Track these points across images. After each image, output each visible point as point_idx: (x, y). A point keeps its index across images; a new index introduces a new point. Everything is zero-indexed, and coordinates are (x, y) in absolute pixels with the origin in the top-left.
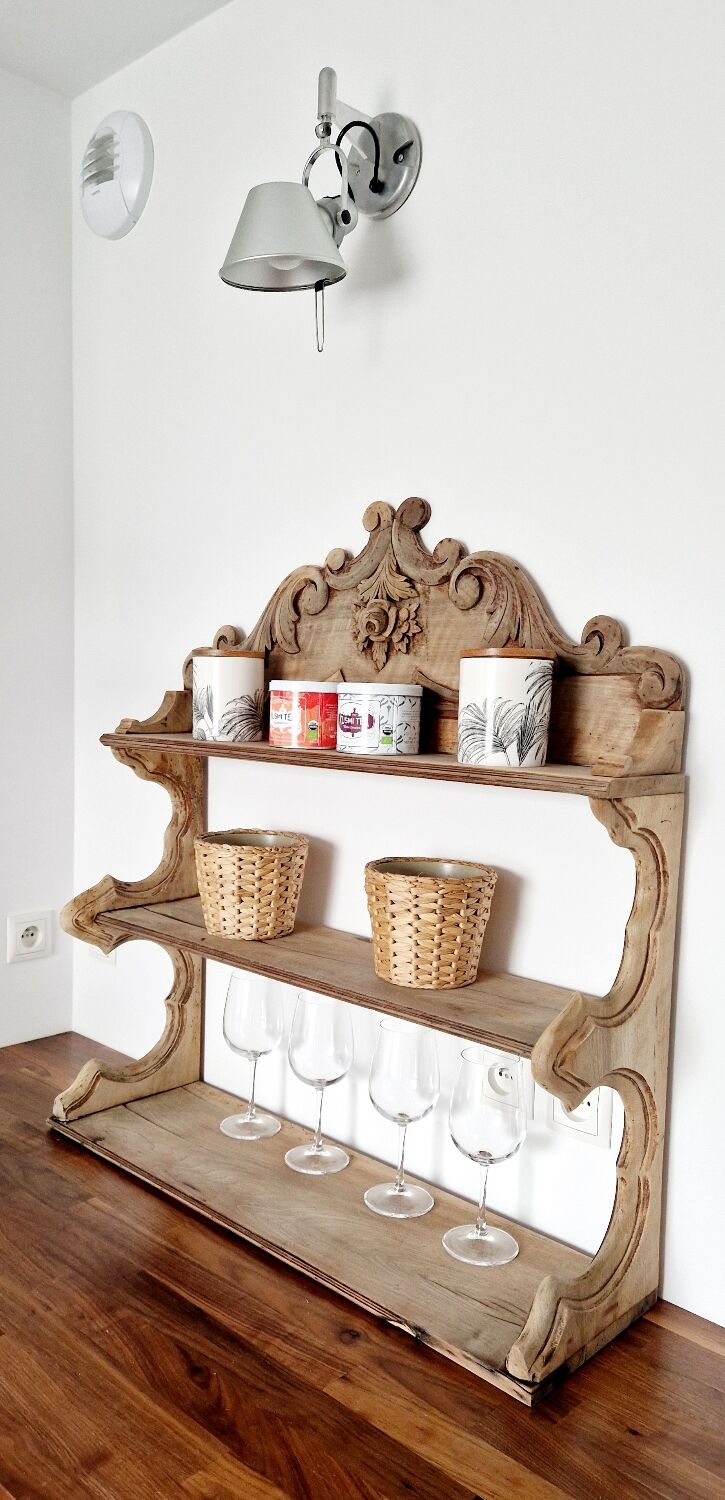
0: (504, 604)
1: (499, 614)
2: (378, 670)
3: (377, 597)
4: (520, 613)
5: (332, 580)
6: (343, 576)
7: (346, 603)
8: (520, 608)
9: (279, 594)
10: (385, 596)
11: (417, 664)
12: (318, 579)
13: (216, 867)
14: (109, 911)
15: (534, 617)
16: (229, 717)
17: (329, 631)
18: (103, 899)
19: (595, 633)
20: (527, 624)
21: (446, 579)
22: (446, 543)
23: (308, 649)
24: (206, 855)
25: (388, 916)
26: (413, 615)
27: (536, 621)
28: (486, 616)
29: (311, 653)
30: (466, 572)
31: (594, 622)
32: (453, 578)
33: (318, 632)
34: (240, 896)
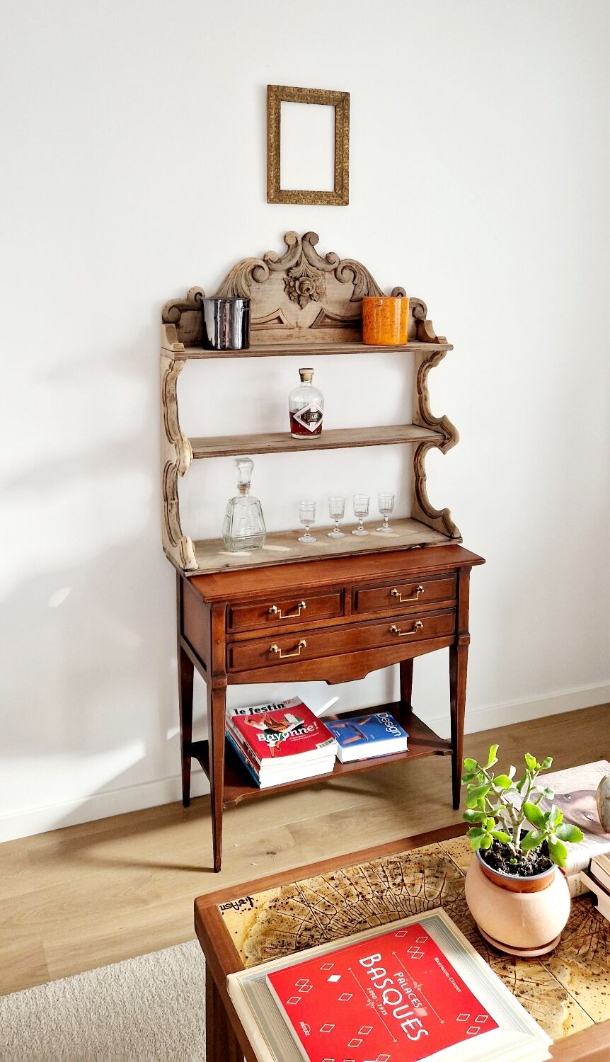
2: (302, 308)
3: (301, 276)
4: (370, 286)
5: (273, 266)
6: (277, 265)
7: (279, 277)
8: (368, 282)
10: (306, 275)
11: (321, 305)
12: (264, 265)
17: (271, 290)
19: (400, 293)
20: (372, 289)
21: (335, 270)
26: (320, 284)
28: (353, 286)
30: (344, 268)
31: (398, 288)
32: (339, 270)
33: (263, 290)
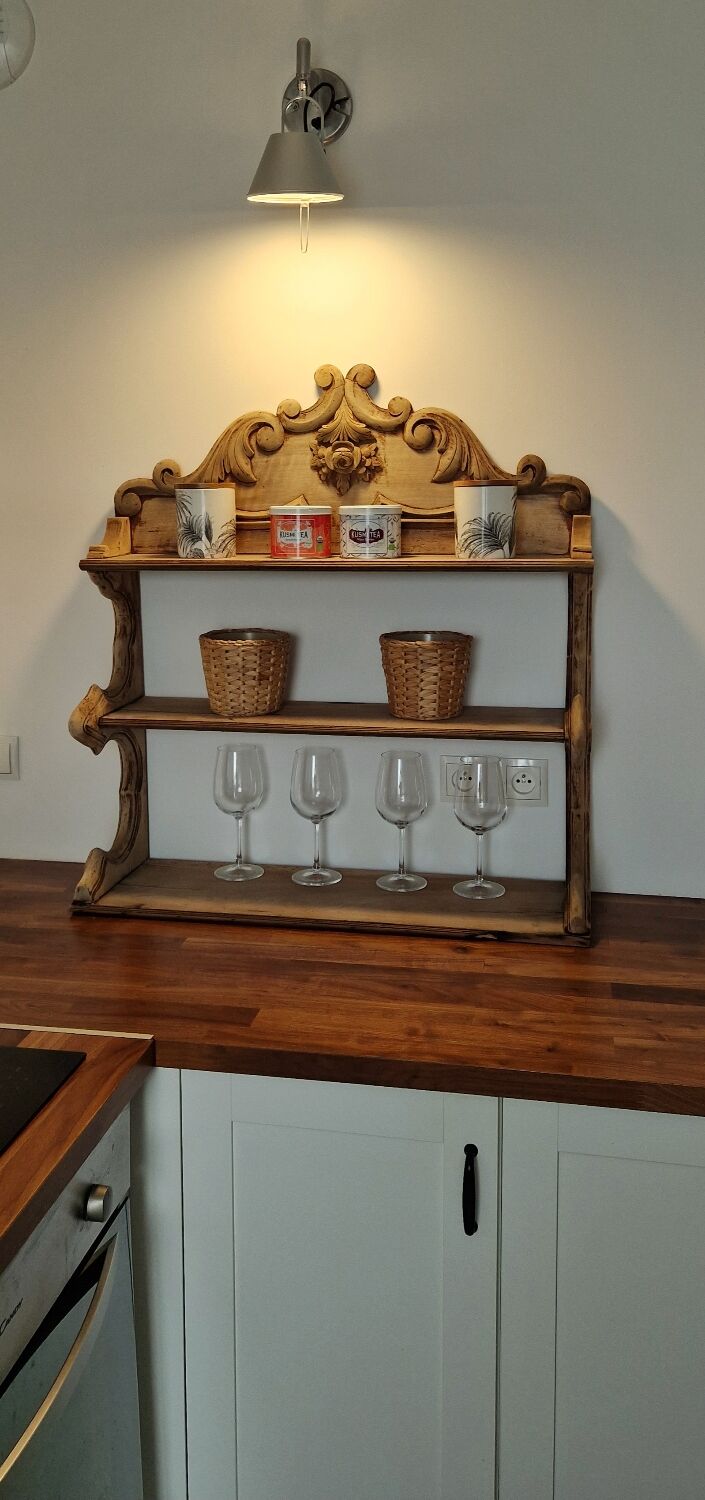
0: (454, 448)
1: (450, 453)
2: (341, 495)
3: (339, 439)
4: (467, 453)
5: (289, 424)
7: (303, 443)
8: (467, 449)
9: (229, 434)
10: (346, 438)
11: (379, 490)
12: (275, 423)
13: (239, 659)
14: (107, 714)
15: (480, 455)
16: (223, 538)
17: (288, 464)
18: (99, 705)
19: (531, 466)
20: (474, 460)
21: (401, 427)
22: (398, 400)
23: (266, 478)
24: (227, 652)
25: (418, 672)
26: (373, 453)
27: (482, 458)
28: (438, 455)
29: (270, 482)
30: (419, 422)
31: (528, 458)
32: (409, 426)
33: (276, 465)
34: (260, 680)
